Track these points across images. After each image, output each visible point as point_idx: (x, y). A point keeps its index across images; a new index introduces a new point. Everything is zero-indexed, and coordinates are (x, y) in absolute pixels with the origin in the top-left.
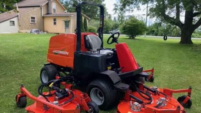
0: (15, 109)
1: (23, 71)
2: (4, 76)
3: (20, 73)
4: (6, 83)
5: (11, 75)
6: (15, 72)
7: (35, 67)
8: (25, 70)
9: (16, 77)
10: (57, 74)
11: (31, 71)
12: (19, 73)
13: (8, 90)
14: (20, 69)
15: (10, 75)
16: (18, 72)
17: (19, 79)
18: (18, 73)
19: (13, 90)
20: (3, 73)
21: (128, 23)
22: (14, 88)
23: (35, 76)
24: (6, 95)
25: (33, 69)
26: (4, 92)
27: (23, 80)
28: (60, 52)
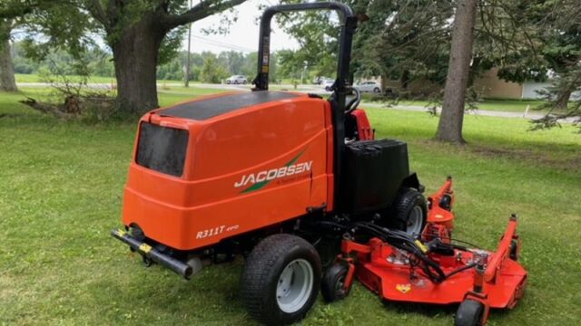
28: (280, 173)
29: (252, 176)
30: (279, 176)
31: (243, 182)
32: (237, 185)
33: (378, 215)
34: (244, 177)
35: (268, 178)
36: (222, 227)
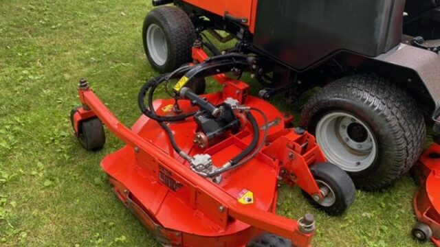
0: (72, 152)
1: (95, 16)
2: (46, 29)
3: (88, 21)
4: (49, 54)
5: (65, 29)
6: (73, 19)
7: (126, 5)
8: (102, 13)
9: (77, 35)
10: (197, 43)
11: (116, 17)
12: (86, 24)
13: (55, 79)
14: (88, 11)
15: (60, 27)
16: (82, 21)
17: (83, 42)
18: (82, 24)
19: (67, 81)
20: (43, 20)
22: (71, 74)
23: (127, 36)
24: (48, 98)
25: (123, 10)
26: (44, 85)
27: (95, 46)
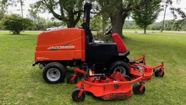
21: (11, 18)
28: (62, 47)
29: (53, 47)
30: (62, 48)
31: (50, 48)
32: (48, 48)
33: (105, 69)
34: (50, 47)
35: (58, 48)
36: (44, 58)
